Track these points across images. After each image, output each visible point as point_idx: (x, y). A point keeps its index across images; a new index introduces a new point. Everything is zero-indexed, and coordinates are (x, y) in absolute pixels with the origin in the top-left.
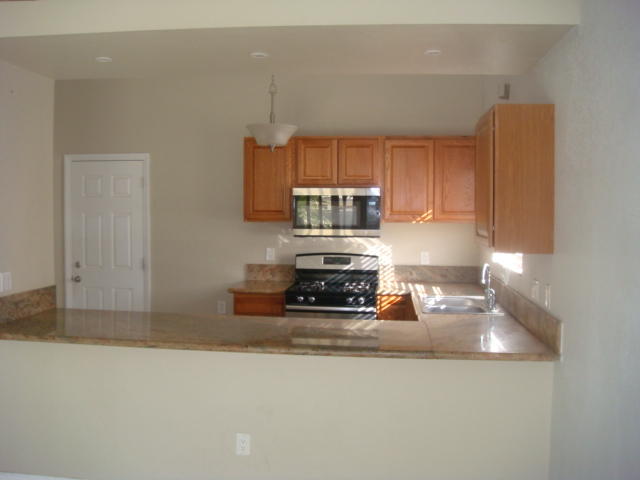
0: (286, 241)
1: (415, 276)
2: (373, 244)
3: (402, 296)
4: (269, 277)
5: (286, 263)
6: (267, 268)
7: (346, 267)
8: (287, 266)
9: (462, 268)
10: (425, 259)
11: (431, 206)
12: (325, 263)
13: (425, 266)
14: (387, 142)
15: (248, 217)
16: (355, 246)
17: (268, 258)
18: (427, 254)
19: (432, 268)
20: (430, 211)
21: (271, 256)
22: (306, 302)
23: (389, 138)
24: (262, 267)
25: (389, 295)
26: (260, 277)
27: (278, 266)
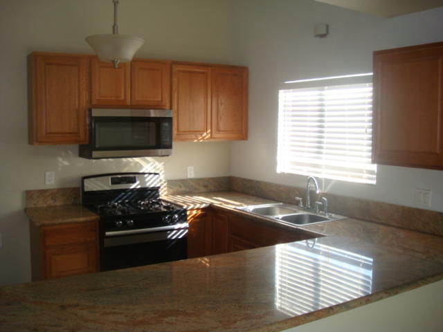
0: (66, 163)
1: (183, 189)
2: (148, 162)
4: (50, 202)
5: (68, 186)
6: (47, 194)
7: (133, 186)
8: (69, 189)
10: (191, 173)
11: (209, 126)
12: (113, 183)
13: (191, 179)
14: (174, 66)
15: (31, 141)
16: (132, 164)
17: (47, 183)
18: (192, 168)
19: (197, 181)
20: (209, 131)
21: (50, 181)
23: (175, 63)
24: (42, 192)
26: (41, 204)
27: (59, 190)
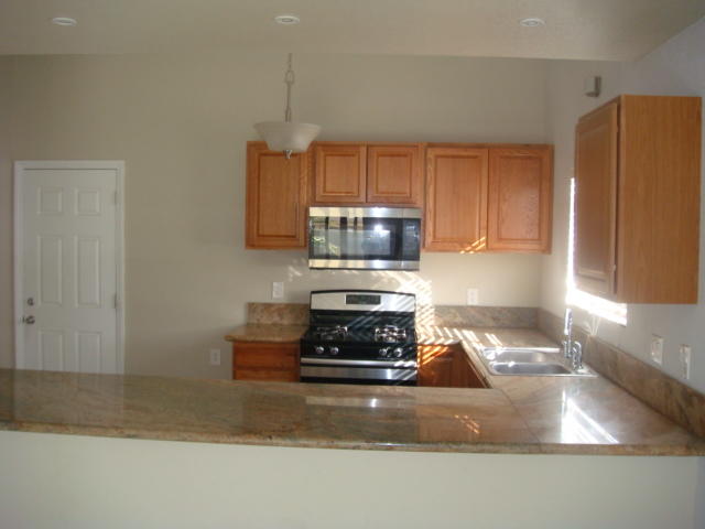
0: (298, 274)
1: (459, 320)
2: (409, 279)
3: (449, 346)
4: (276, 319)
5: (297, 302)
6: (273, 309)
7: (375, 308)
8: (299, 305)
9: (518, 309)
10: (474, 298)
11: (484, 232)
12: (348, 302)
13: (472, 307)
14: (429, 151)
15: (250, 244)
16: (385, 280)
17: (274, 295)
18: (476, 291)
19: (482, 310)
20: (483, 239)
21: (278, 293)
22: (327, 354)
23: (431, 145)
24: (268, 306)
25: (432, 345)
26: (266, 320)
27: (287, 306)
